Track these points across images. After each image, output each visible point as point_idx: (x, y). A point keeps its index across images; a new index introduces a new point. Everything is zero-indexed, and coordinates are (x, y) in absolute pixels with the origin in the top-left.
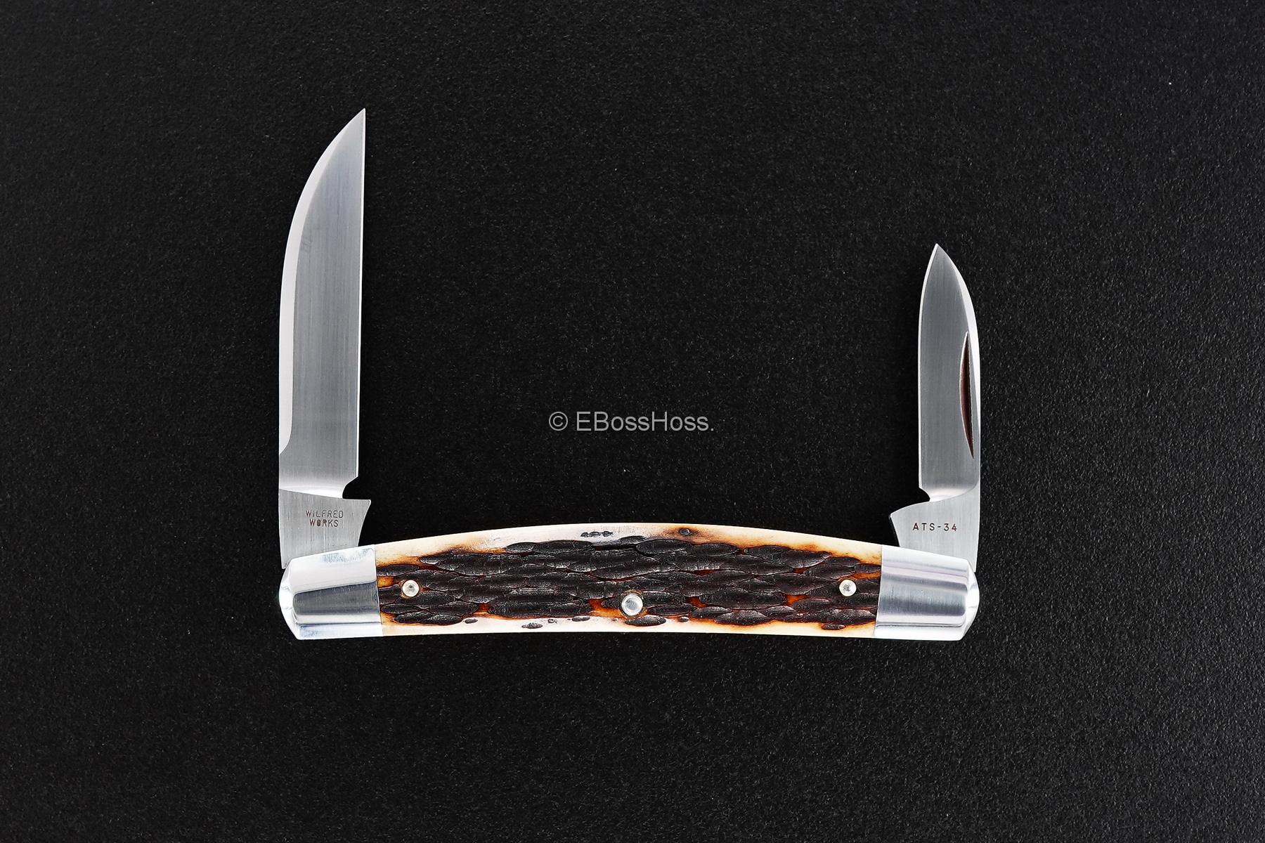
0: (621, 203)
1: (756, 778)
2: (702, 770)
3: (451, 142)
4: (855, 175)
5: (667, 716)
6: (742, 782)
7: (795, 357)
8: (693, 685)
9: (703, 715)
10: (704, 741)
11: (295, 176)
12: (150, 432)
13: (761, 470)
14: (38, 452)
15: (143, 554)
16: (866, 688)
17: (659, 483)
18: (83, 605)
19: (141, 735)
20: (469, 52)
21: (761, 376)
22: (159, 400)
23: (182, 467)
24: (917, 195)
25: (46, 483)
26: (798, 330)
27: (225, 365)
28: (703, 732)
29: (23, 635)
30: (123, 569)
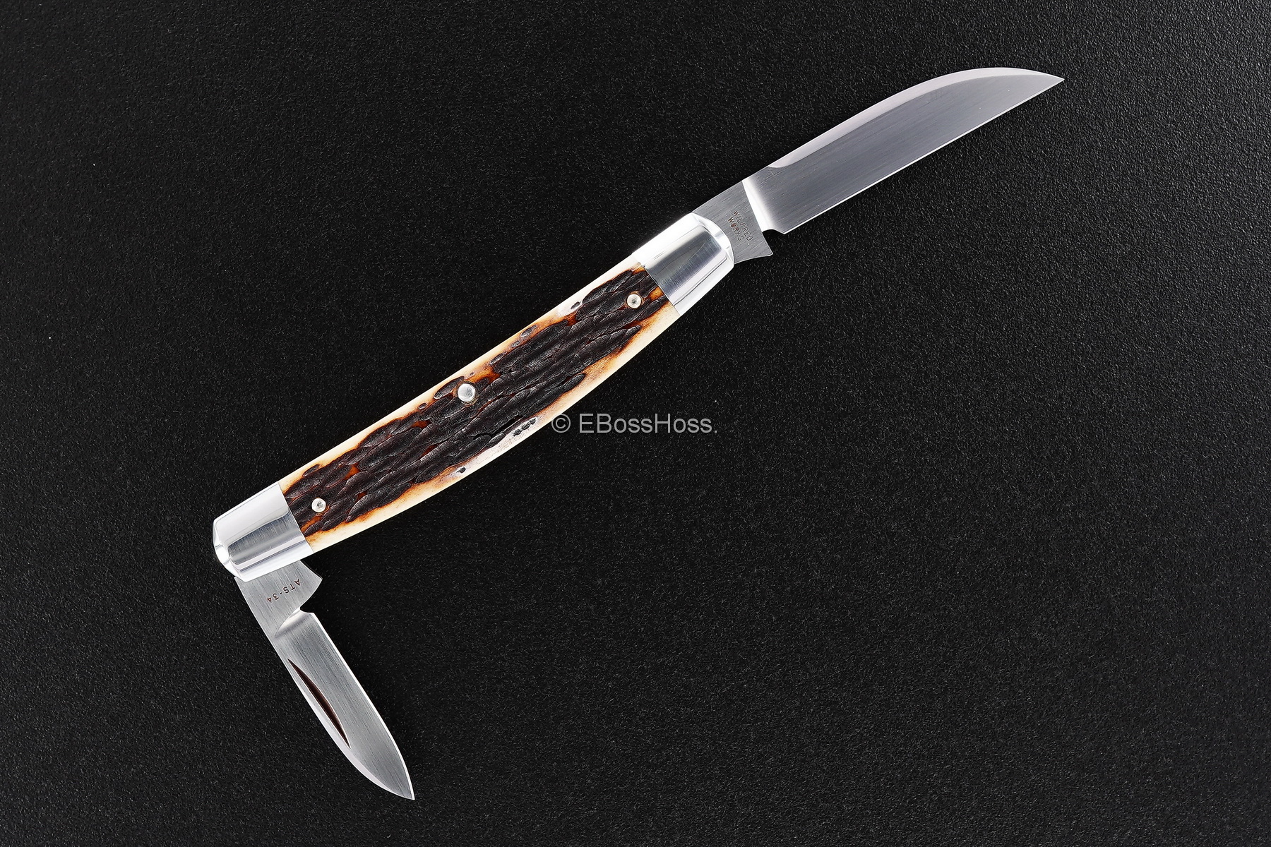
0: (869, 229)
1: (620, 673)
2: (590, 635)
3: (797, 93)
4: (1034, 348)
5: (600, 582)
6: (609, 667)
7: (890, 428)
8: (634, 576)
9: (624, 602)
10: (608, 618)
11: (679, 23)
12: (438, 100)
13: (803, 481)
14: (355, 47)
15: (362, 173)
16: (742, 680)
17: (730, 429)
18: (294, 171)
19: (255, 286)
20: (861, 46)
21: (857, 421)
22: (463, 85)
23: (438, 142)
24: (1060, 397)
25: (342, 71)
26: (907, 413)
27: (525, 101)
28: (613, 612)
29: (239, 155)
30: (340, 171)
